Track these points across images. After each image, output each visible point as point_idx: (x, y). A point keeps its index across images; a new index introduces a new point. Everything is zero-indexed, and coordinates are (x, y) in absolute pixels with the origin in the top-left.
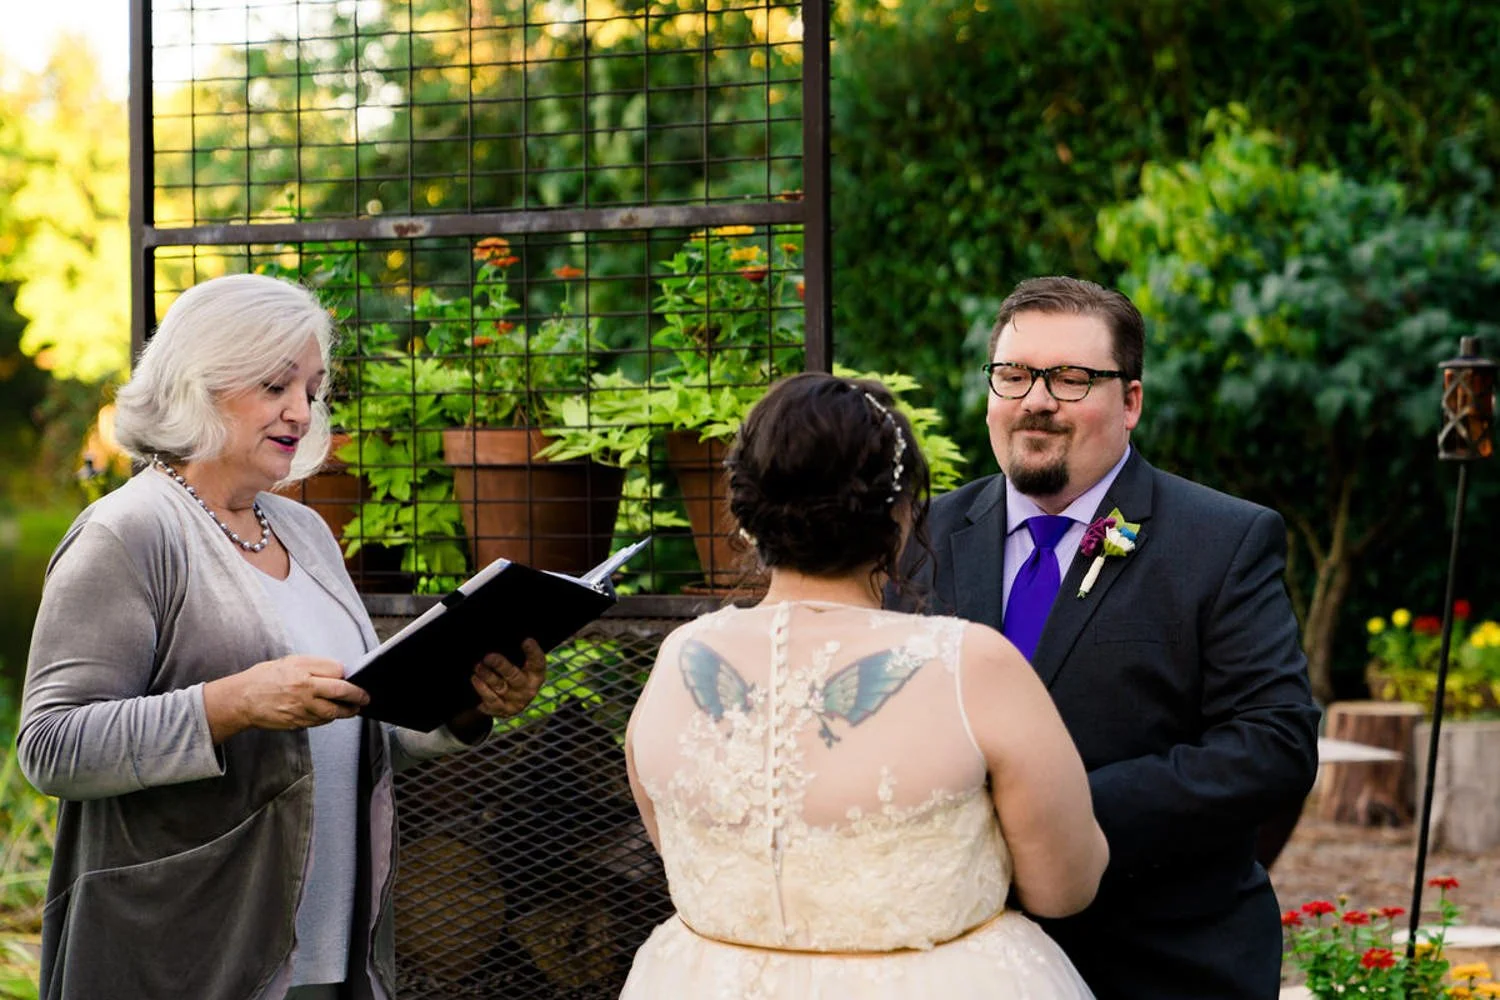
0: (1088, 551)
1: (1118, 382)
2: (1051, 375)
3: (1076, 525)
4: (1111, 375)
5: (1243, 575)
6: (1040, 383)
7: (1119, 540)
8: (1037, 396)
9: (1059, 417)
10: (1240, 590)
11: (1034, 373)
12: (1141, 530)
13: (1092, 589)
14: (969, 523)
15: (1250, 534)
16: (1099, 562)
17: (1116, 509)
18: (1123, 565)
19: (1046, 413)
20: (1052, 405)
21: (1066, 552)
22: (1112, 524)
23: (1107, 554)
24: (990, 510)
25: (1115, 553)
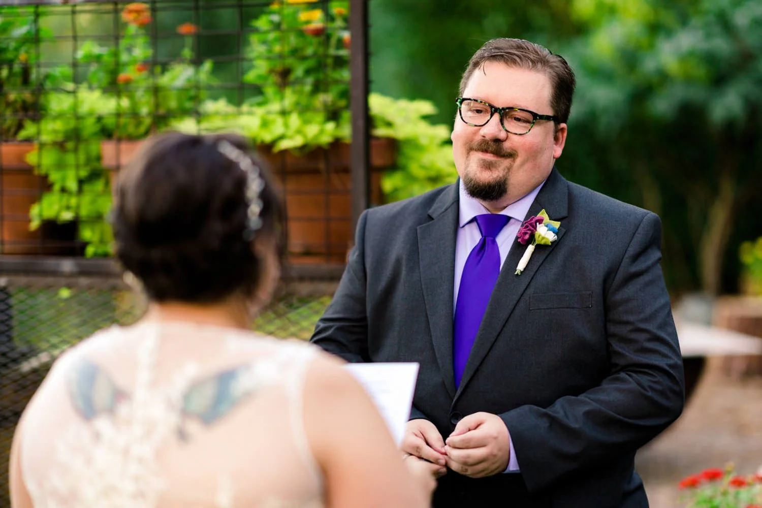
0: (523, 240)
1: (552, 123)
2: (505, 113)
3: (512, 221)
4: (548, 118)
5: (636, 257)
6: (496, 117)
7: (546, 233)
8: (492, 127)
9: (507, 145)
10: (634, 269)
11: (493, 110)
12: (561, 225)
13: (525, 269)
14: (430, 218)
15: (640, 230)
16: (531, 249)
17: (543, 211)
18: (547, 252)
19: (497, 141)
20: (502, 135)
21: (505, 241)
22: (540, 221)
23: (537, 242)
24: (446, 210)
25: (542, 242)
